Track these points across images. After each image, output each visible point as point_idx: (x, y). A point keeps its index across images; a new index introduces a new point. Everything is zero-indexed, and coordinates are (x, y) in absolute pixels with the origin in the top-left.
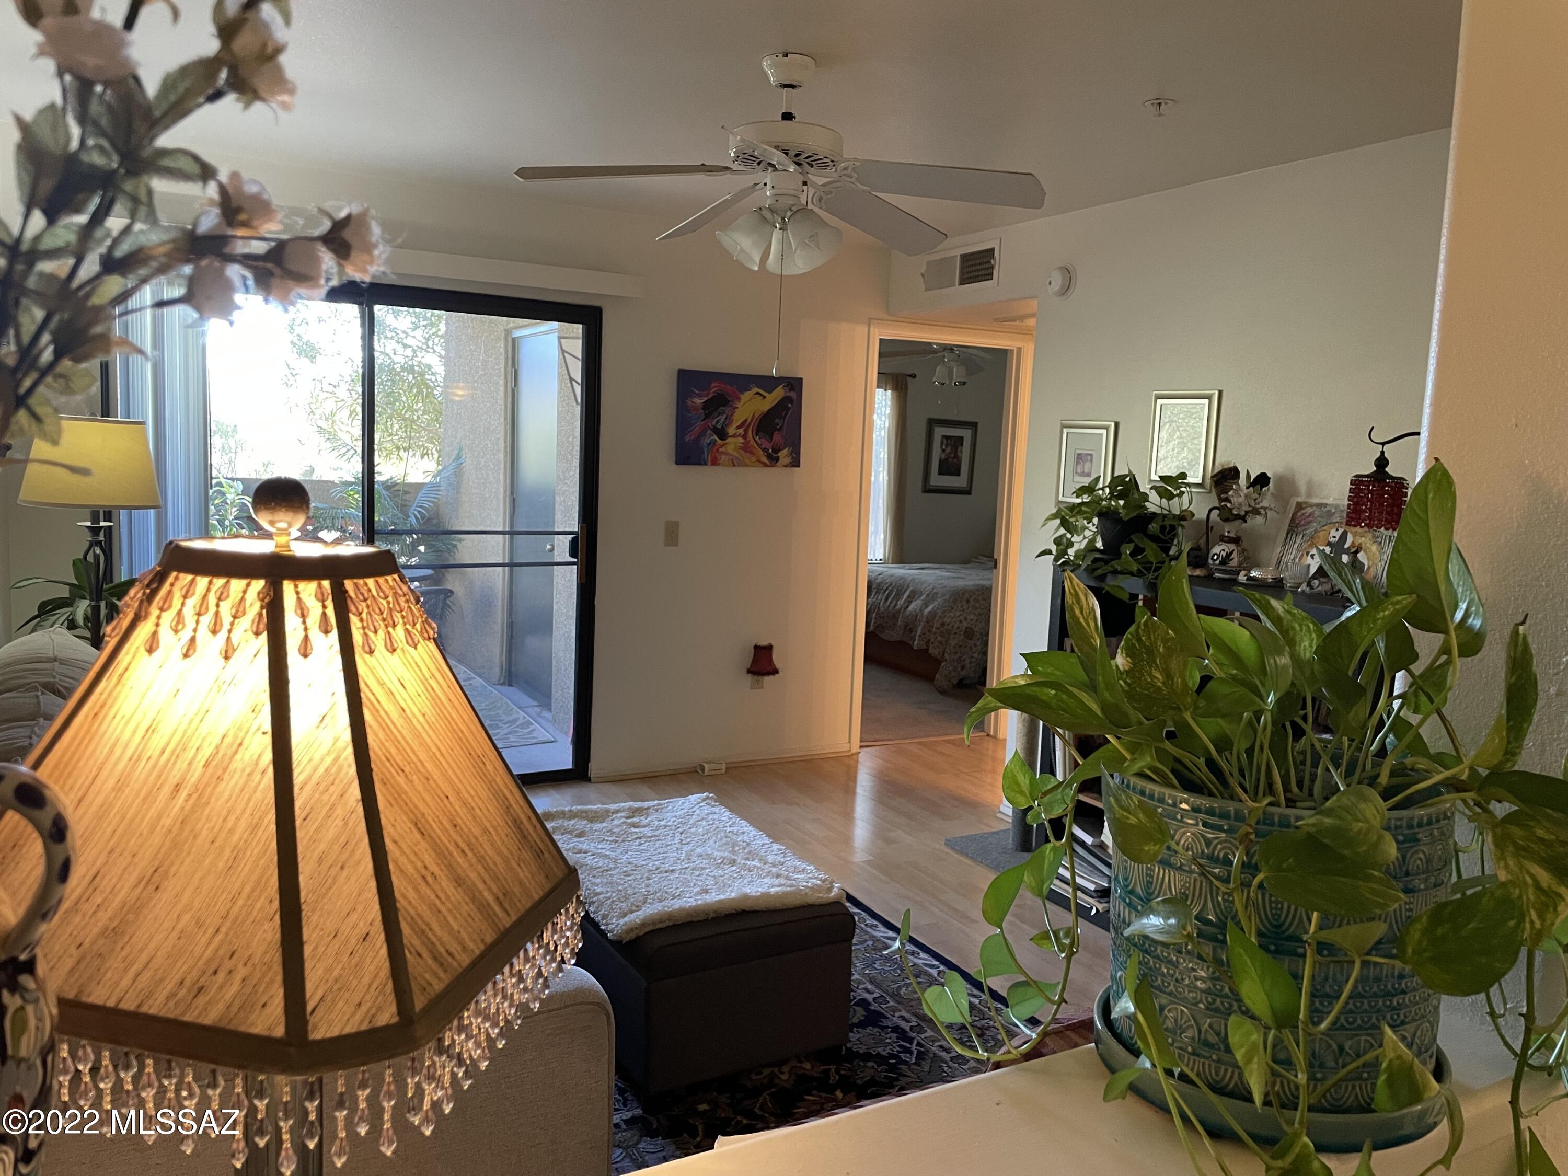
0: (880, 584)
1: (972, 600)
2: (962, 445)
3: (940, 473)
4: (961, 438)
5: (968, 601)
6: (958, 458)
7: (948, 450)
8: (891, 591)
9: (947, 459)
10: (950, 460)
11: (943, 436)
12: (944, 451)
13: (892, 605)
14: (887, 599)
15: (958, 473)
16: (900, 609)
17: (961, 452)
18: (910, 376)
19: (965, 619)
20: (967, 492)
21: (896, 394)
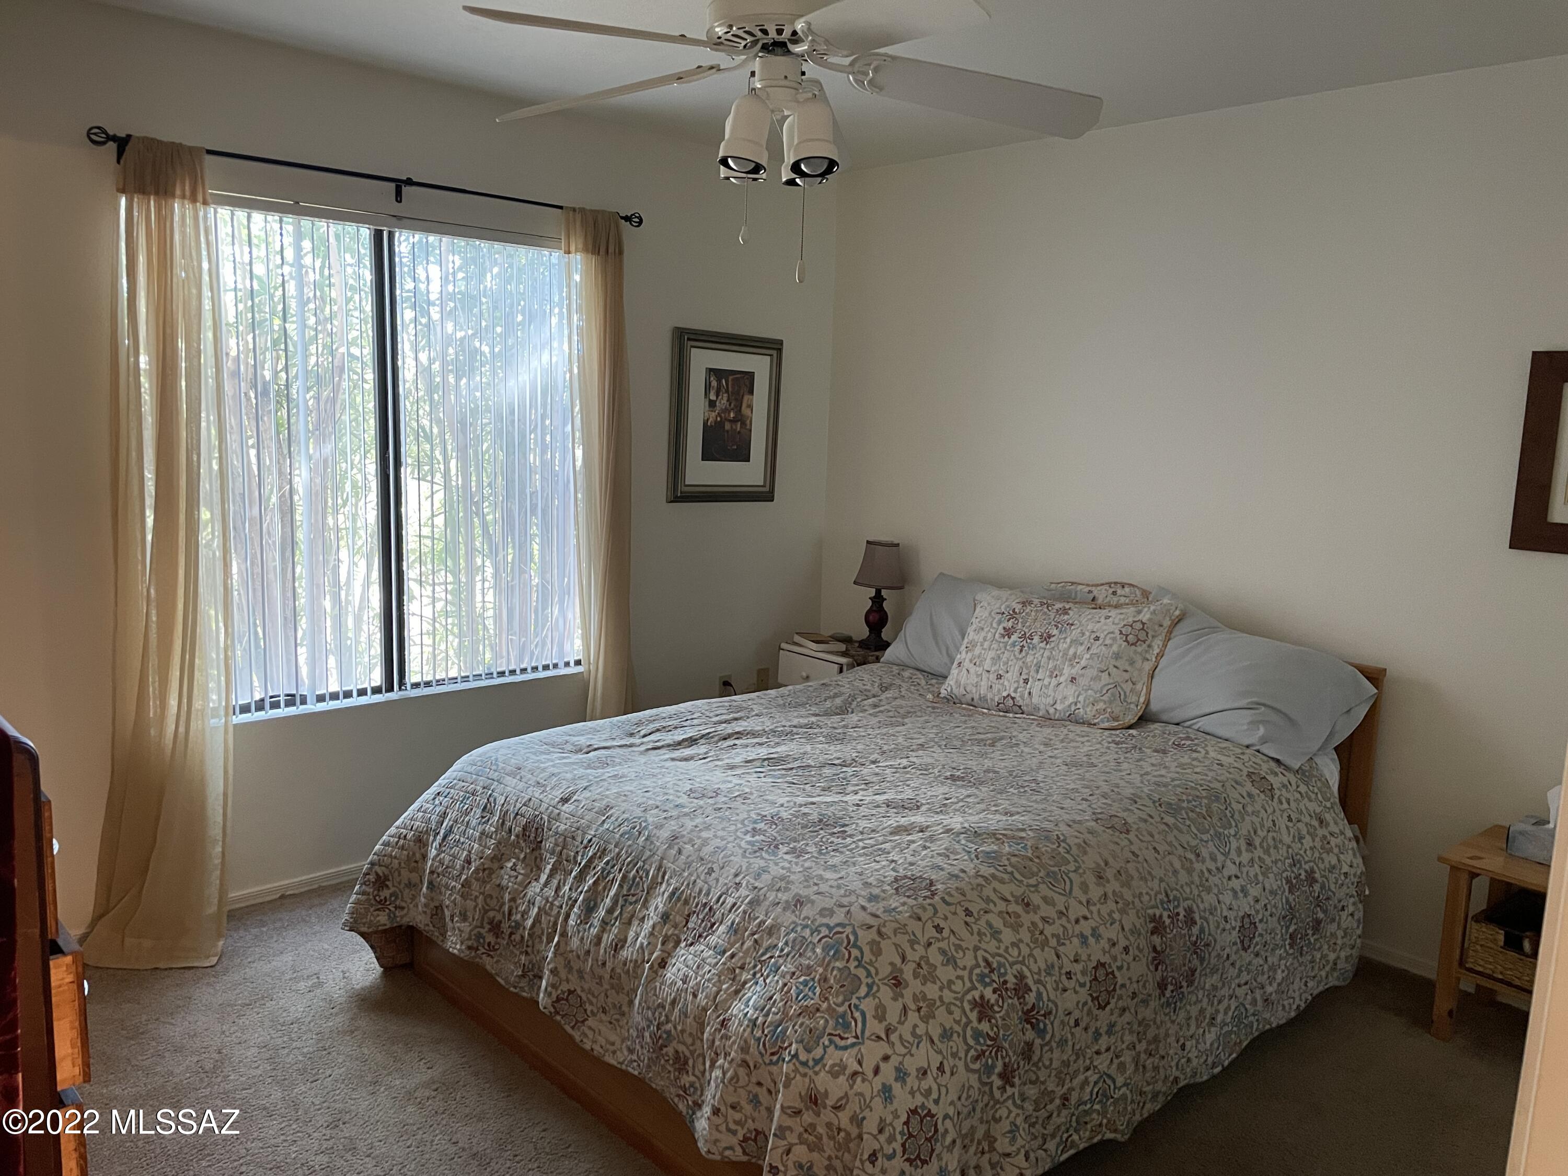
0: (566, 839)
1: (908, 972)
2: (751, 392)
3: (707, 456)
4: (750, 376)
5: (897, 983)
6: (743, 421)
7: (722, 402)
8: (603, 880)
9: (719, 425)
10: (728, 426)
11: (710, 371)
12: (712, 404)
13: (608, 938)
14: (589, 909)
15: (743, 455)
16: (638, 965)
17: (750, 407)
18: (627, 219)
19: (901, 1075)
20: (765, 495)
21: (593, 259)
